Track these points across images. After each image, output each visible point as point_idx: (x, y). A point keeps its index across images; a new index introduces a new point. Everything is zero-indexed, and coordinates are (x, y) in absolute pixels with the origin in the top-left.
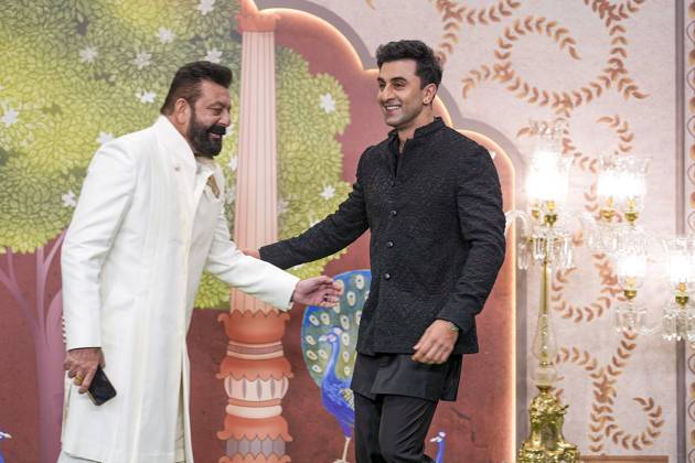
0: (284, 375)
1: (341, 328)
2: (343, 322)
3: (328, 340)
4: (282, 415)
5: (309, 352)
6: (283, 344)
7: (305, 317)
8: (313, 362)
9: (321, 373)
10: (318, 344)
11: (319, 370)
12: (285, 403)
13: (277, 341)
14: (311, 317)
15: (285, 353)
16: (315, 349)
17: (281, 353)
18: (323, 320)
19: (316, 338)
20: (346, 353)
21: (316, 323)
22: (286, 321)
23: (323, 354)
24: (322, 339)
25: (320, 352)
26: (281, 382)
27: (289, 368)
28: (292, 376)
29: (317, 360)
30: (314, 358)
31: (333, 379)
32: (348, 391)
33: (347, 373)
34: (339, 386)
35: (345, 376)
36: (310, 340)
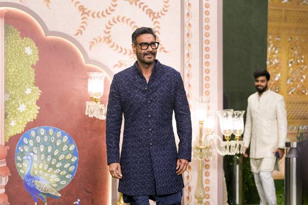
0: (6, 174)
1: (34, 153)
2: (34, 150)
3: (27, 158)
4: (5, 193)
5: (18, 164)
6: (6, 160)
7: (17, 148)
8: (20, 168)
9: (24, 173)
10: (22, 160)
11: (23, 172)
12: (6, 187)
13: (3, 159)
14: (20, 148)
15: (7, 165)
16: (21, 162)
17: (5, 164)
18: (25, 149)
19: (22, 158)
20: (35, 164)
21: (22, 150)
22: (8, 150)
23: (25, 165)
24: (25, 158)
25: (23, 163)
26: (5, 178)
27: (9, 171)
28: (10, 175)
29: (22, 168)
30: (21, 166)
31: (29, 176)
32: (36, 181)
33: (36, 173)
34: (32, 179)
35: (35, 175)
36: (19, 158)
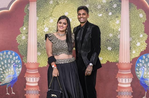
1: (145, 67)
2: (145, 65)
3: (141, 69)
4: (131, 86)
5: (137, 72)
10: (139, 70)
11: (139, 76)
12: (131, 83)
13: (130, 69)
14: (137, 64)
16: (138, 71)
17: (130, 72)
18: (140, 65)
19: (139, 69)
20: (145, 72)
21: (139, 65)
22: (132, 65)
23: (140, 73)
24: (140, 69)
25: (140, 72)
26: (130, 79)
27: (132, 76)
28: (133, 77)
29: (139, 74)
30: (138, 73)
31: (142, 78)
32: (146, 81)
33: (146, 77)
34: (144, 80)
35: (145, 78)
36: (137, 69)
